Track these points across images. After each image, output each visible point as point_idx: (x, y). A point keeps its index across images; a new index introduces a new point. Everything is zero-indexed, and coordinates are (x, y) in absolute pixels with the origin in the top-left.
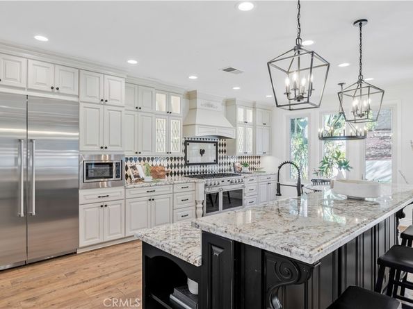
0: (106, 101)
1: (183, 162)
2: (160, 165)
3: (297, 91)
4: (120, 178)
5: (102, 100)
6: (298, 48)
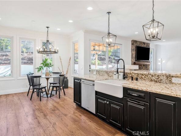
3: (153, 35)
6: (153, 20)
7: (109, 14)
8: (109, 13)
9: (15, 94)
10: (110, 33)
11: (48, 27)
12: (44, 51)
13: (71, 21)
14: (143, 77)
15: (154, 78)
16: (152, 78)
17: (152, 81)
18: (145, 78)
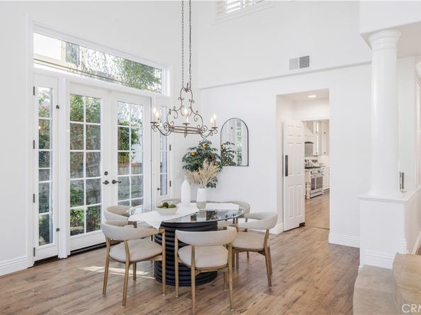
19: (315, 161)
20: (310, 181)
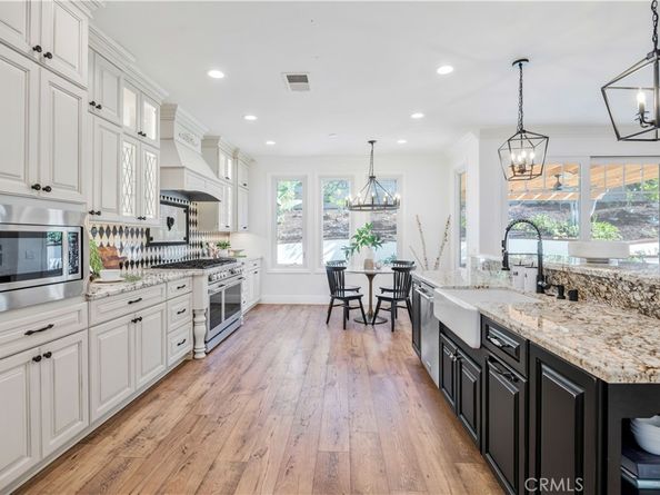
0: (48, 55)
1: (145, 240)
2: (108, 245)
4: (78, 275)
5: (38, 49)
7: (521, 65)
8: (520, 62)
9: (309, 306)
10: (524, 132)
11: (372, 142)
12: (372, 205)
13: (418, 116)
14: (603, 288)
15: (638, 297)
16: (630, 295)
17: (629, 306)
18: (608, 295)
19: (224, 246)
20: (206, 305)
